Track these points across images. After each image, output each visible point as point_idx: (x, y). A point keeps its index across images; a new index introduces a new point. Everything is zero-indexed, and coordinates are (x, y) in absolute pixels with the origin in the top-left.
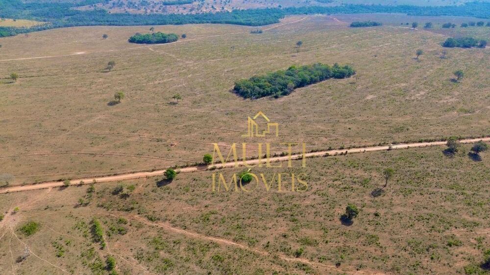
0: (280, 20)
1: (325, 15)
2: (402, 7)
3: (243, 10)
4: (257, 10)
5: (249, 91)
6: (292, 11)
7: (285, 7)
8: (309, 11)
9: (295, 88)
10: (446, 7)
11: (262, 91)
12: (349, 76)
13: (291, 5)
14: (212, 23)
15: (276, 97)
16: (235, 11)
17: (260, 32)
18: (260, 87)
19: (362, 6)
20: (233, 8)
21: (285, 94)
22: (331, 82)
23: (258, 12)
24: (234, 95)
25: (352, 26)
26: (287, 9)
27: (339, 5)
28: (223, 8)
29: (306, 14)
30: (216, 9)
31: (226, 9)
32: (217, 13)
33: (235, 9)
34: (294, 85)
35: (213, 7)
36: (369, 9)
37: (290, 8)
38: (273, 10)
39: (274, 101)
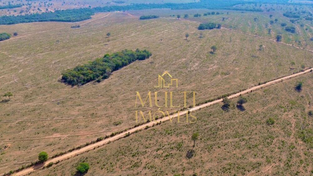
0: (91, 16)
1: (122, 12)
2: (167, 4)
3: (63, 11)
4: (74, 9)
5: (75, 79)
6: (99, 10)
7: (93, 7)
8: (110, 9)
9: (112, 72)
10: (191, 3)
11: (86, 78)
12: (148, 57)
13: (98, 6)
14: (39, 21)
15: (99, 81)
16: (57, 12)
17: (79, 27)
18: (84, 74)
19: (143, 5)
20: (55, 9)
21: (105, 78)
22: (137, 63)
23: (74, 11)
24: (63, 84)
25: (141, 19)
26: (96, 8)
27: (129, 4)
28: (47, 10)
29: (109, 11)
30: (41, 11)
31: (49, 10)
32: (43, 13)
33: (56, 9)
34: (111, 70)
35: (38, 9)
36: (148, 6)
37: (97, 8)
38: (86, 10)
39: (98, 85)
